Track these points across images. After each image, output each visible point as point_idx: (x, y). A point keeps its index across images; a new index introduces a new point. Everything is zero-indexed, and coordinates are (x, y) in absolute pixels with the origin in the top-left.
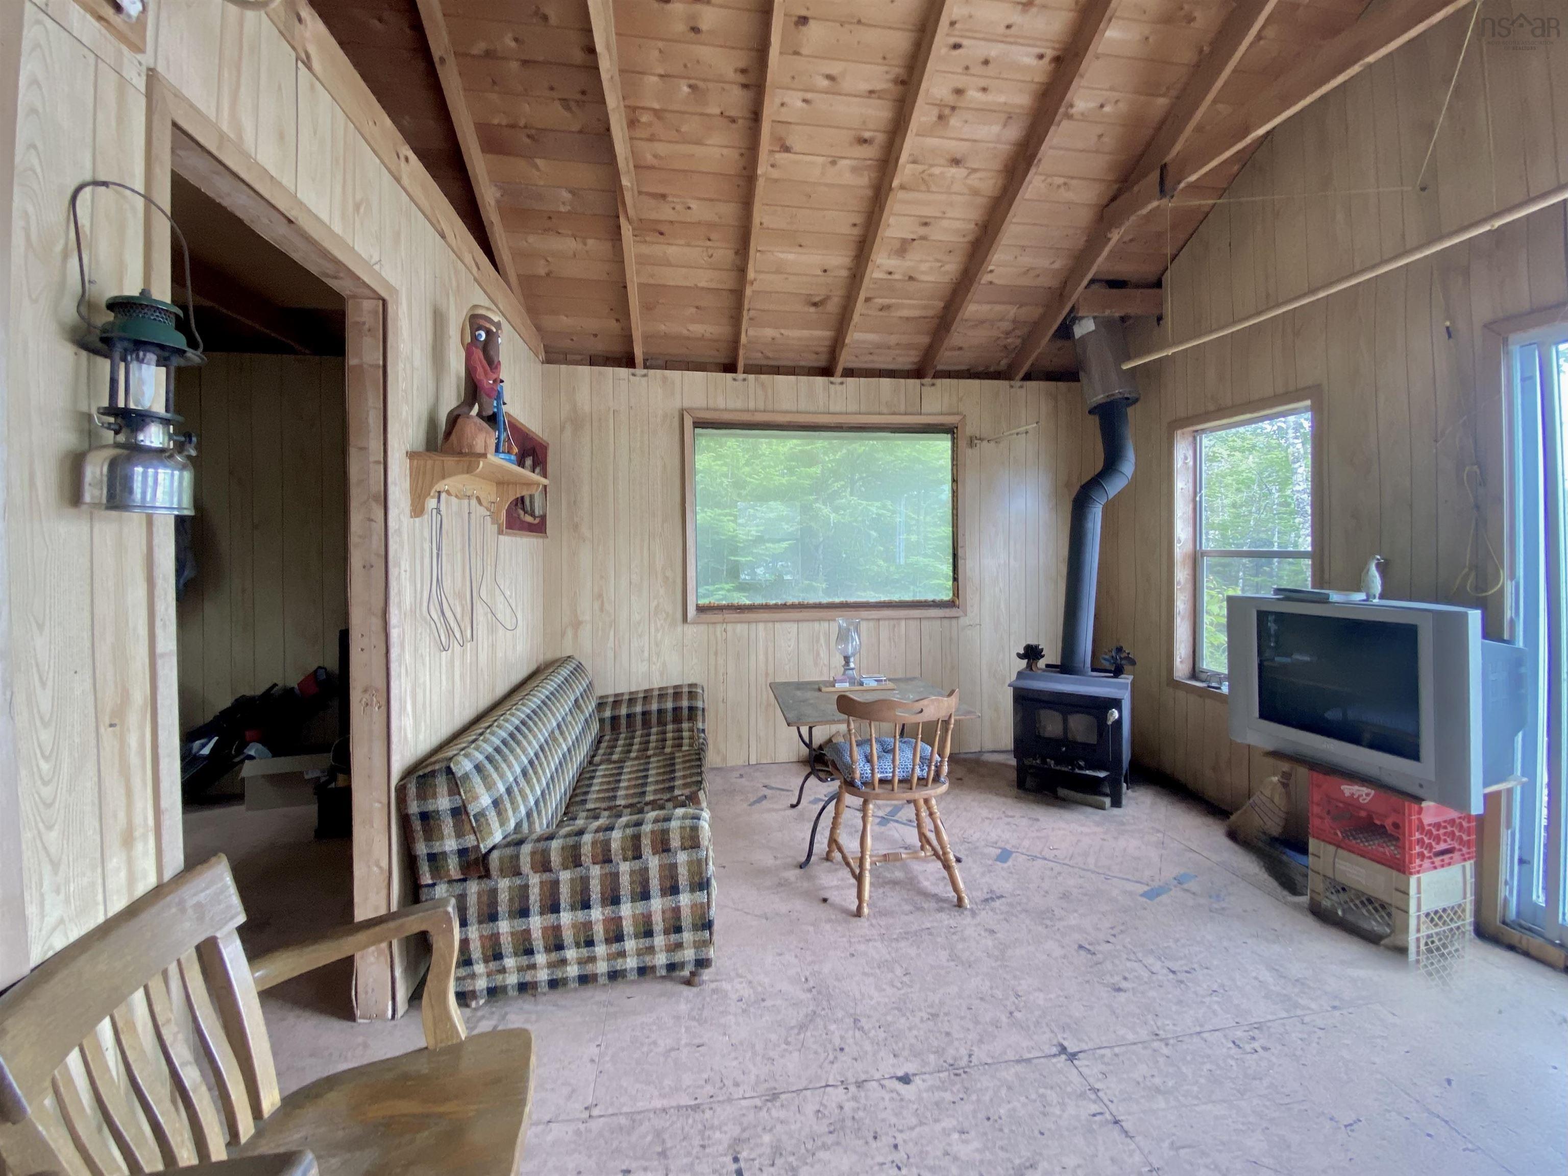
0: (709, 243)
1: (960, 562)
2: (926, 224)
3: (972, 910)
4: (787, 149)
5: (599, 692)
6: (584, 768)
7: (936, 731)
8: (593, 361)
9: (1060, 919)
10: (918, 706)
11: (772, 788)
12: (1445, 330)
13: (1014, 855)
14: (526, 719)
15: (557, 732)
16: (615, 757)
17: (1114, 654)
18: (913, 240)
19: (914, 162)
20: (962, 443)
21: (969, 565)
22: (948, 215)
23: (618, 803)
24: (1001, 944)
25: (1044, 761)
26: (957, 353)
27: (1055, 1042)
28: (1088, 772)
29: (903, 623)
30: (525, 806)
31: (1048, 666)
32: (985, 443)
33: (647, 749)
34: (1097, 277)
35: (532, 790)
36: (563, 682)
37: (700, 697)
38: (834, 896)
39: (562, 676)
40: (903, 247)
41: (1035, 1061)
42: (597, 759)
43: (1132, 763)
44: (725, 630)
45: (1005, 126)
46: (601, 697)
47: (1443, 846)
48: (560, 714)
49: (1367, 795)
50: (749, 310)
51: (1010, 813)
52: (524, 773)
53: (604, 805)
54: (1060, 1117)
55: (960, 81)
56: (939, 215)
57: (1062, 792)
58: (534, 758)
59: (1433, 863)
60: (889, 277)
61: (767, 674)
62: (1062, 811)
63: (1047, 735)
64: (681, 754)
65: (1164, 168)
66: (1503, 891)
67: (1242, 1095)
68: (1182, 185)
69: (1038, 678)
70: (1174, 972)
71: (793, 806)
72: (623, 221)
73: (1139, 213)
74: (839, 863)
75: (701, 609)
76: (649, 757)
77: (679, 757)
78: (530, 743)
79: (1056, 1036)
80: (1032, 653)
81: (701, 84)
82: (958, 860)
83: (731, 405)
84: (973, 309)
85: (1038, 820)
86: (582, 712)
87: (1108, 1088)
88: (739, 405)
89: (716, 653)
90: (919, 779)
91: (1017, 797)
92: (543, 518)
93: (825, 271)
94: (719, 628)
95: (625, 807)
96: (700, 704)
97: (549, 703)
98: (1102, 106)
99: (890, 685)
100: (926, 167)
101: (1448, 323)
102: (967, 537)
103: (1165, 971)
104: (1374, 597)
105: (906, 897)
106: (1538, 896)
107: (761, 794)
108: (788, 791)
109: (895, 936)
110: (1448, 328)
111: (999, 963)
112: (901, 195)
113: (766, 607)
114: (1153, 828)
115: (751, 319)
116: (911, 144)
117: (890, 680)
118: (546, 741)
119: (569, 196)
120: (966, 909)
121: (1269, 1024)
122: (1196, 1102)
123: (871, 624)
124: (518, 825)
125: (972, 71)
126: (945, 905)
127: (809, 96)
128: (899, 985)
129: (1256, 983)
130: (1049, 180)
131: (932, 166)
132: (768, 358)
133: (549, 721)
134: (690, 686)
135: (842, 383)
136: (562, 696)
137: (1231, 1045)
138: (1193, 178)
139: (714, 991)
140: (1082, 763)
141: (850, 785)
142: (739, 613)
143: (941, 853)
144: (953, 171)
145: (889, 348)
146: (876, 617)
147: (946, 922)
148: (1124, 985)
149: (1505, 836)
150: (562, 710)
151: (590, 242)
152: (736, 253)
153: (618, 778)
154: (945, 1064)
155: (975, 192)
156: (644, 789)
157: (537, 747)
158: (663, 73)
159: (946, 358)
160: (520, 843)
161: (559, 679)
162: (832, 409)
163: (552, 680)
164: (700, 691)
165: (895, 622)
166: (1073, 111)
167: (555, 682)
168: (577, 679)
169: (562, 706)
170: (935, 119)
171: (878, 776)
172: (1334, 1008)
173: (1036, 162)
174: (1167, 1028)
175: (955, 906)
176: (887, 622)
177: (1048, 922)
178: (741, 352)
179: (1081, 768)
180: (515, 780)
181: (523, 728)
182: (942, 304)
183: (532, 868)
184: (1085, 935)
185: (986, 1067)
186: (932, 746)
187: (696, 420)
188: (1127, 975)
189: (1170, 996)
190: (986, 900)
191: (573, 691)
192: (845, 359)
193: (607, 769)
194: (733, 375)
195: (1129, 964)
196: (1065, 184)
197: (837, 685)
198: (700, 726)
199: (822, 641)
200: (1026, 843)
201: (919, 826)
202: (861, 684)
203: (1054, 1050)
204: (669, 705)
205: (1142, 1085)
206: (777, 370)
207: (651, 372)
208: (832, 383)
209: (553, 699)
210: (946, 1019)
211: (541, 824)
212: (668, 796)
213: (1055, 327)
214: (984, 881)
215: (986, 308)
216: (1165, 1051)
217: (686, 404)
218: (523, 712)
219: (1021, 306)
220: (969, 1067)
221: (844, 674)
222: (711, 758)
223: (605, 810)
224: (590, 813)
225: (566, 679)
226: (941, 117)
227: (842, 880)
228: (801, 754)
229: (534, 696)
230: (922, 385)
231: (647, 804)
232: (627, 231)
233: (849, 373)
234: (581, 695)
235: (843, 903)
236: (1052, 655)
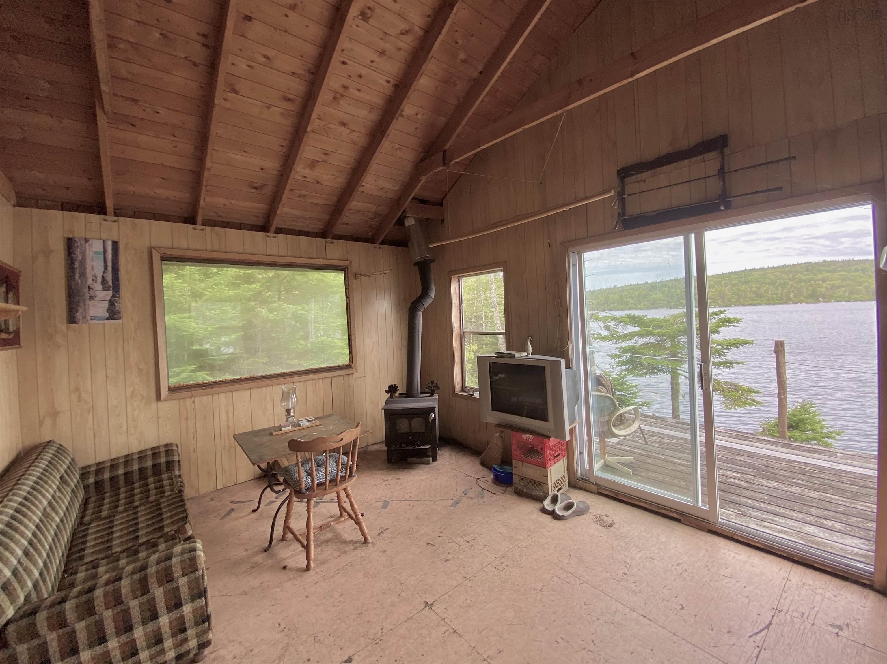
0: (174, 138)
1: (353, 343)
2: (326, 154)
3: (373, 543)
4: (236, 92)
5: (81, 463)
6: (75, 530)
7: (350, 448)
8: (64, 207)
9: (417, 532)
10: (340, 437)
11: (238, 502)
12: (548, 244)
13: (390, 503)
14: (20, 507)
15: (49, 509)
16: (104, 514)
17: (430, 385)
18: (319, 161)
19: (319, 118)
20: (351, 277)
21: (358, 344)
22: (338, 152)
23: (114, 551)
24: (390, 557)
25: (401, 446)
26: (345, 226)
27: (422, 601)
28: (422, 447)
29: (321, 381)
30: (31, 579)
31: (400, 394)
32: (363, 277)
33: (133, 502)
34: (416, 197)
35: (35, 564)
36: (47, 466)
37: (175, 453)
38: (290, 563)
39: (46, 460)
40: (313, 164)
41: (413, 617)
42: (87, 519)
43: (440, 436)
44: (193, 402)
45: (370, 111)
46: (84, 468)
47: (557, 453)
48: (49, 493)
49: (531, 438)
50: (206, 186)
51: (386, 479)
52: (26, 553)
53: (102, 556)
54: (430, 642)
55: (346, 82)
56: (334, 151)
57: (410, 460)
58: (33, 538)
59: (554, 461)
60: (304, 179)
61: (228, 427)
62: (411, 470)
63: (402, 431)
64: (165, 500)
65: (444, 151)
66: (576, 466)
67: (502, 592)
68: (453, 162)
69: (396, 402)
70: (468, 542)
71: (254, 511)
72: (99, 112)
73: (434, 171)
74: (291, 540)
75: (172, 390)
76: (136, 507)
77: (164, 502)
78: (26, 527)
79: (422, 598)
80: (392, 389)
81: (169, 35)
82: (362, 515)
83: (192, 246)
84: (354, 204)
85: (399, 479)
86: (68, 485)
87: (449, 615)
88: (199, 246)
89: (187, 419)
90: (341, 477)
91: (389, 469)
92: (17, 333)
93: (262, 169)
94: (188, 402)
95: (121, 552)
96: (176, 458)
97: (38, 487)
98: (417, 114)
99: (318, 422)
100: (327, 123)
101: (549, 241)
102: (356, 328)
103: (465, 543)
104: (530, 355)
105: (335, 548)
106: (587, 466)
107: (228, 509)
108: (249, 501)
109: (331, 574)
111: (390, 568)
112: (312, 135)
113: (226, 382)
114: (451, 469)
115: (207, 191)
116: (318, 109)
117: (316, 419)
118: (41, 520)
119: (47, 86)
120: (369, 543)
121: (507, 553)
122: (485, 604)
123: (302, 384)
124: (27, 597)
125: (352, 79)
126: (358, 545)
127: (252, 64)
128: (338, 604)
129: (500, 535)
130: (392, 145)
131: (329, 123)
132: (220, 216)
133: (40, 502)
134: (166, 445)
135: (275, 237)
136: (49, 478)
137: (495, 569)
138: (457, 160)
139: (214, 660)
140: (419, 443)
141: (298, 493)
142: (204, 389)
143: (354, 516)
144: (343, 128)
145: (304, 219)
146: (304, 380)
147: (359, 555)
148: (449, 557)
150: (50, 490)
151: (65, 121)
152: (196, 148)
153: (111, 530)
154: (370, 640)
155: (354, 143)
156: (137, 534)
157: (34, 527)
158: (139, 20)
159: (339, 228)
160: (34, 612)
161: (43, 464)
162: (268, 253)
163: (37, 467)
164: (175, 448)
165: (316, 381)
166: (404, 113)
167: (40, 468)
168: (60, 459)
169: (50, 486)
170: (331, 98)
171: (316, 482)
172: (528, 536)
173: (386, 135)
174: (469, 572)
175: (363, 543)
176: (311, 382)
177: (411, 536)
178: (200, 212)
179: (418, 446)
180: (19, 562)
181: (18, 515)
182: (336, 199)
183: (49, 629)
184: (429, 537)
185: (391, 631)
186: (348, 457)
187: (162, 255)
188: (449, 551)
189: (468, 555)
190: (379, 534)
191: (58, 471)
192: (277, 222)
193: (98, 526)
194: (194, 226)
195: (450, 545)
196: (400, 148)
197: (283, 429)
198: (177, 473)
199: (268, 399)
200: (396, 494)
201: (339, 502)
202: (299, 425)
203: (423, 606)
204: (149, 463)
205: (463, 607)
206: (227, 225)
207: (122, 219)
208: (268, 236)
209: (41, 482)
210: (367, 613)
211: (47, 589)
212: (159, 534)
213: (396, 219)
214: (376, 523)
215: (360, 204)
216: (470, 584)
217: (153, 244)
218: (15, 502)
219: (379, 206)
220: (382, 636)
221: (287, 421)
222: (188, 493)
223: (103, 559)
224: (88, 566)
225: (50, 462)
226: (335, 98)
227: (295, 550)
228: (256, 474)
229: (23, 484)
230: (326, 242)
231: (141, 545)
232: (102, 120)
233: (279, 231)
234: (65, 471)
235: (297, 565)
236: (401, 389)
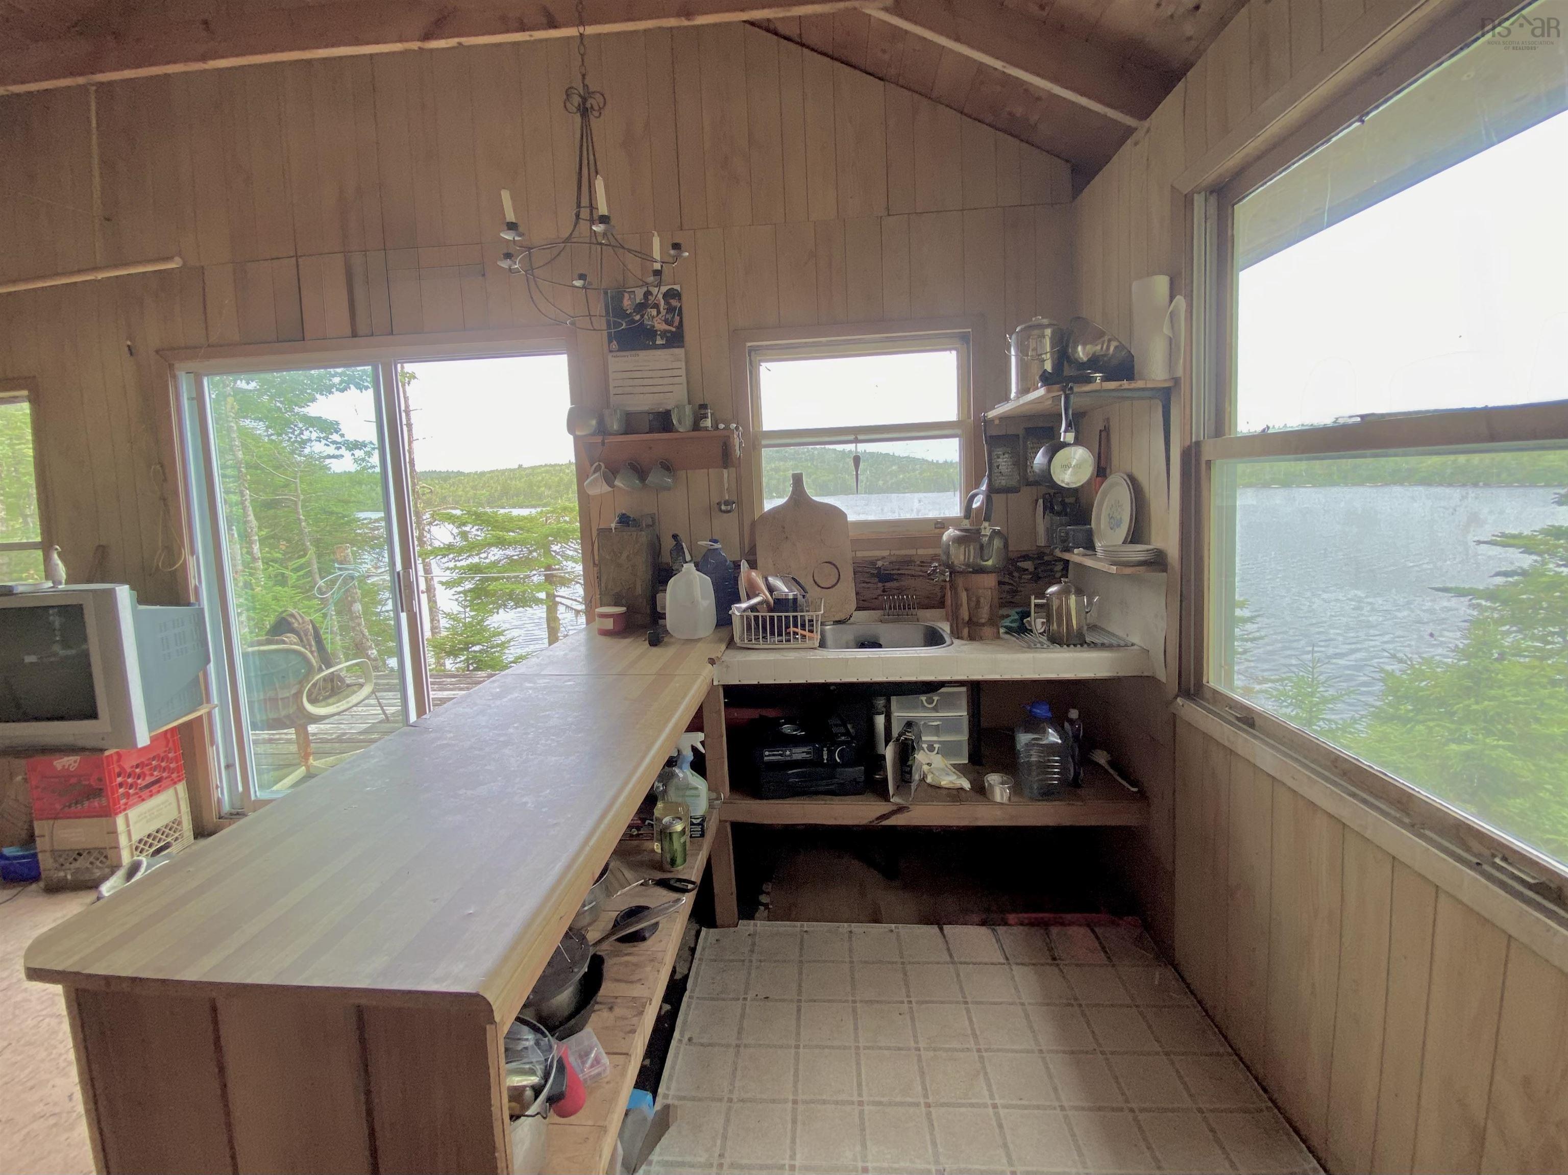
12: (126, 349)
47: (149, 779)
49: (75, 762)
59: (140, 797)
66: (217, 794)
101: (129, 343)
104: (60, 583)
106: (241, 787)
110: (129, 346)
149: (211, 752)
